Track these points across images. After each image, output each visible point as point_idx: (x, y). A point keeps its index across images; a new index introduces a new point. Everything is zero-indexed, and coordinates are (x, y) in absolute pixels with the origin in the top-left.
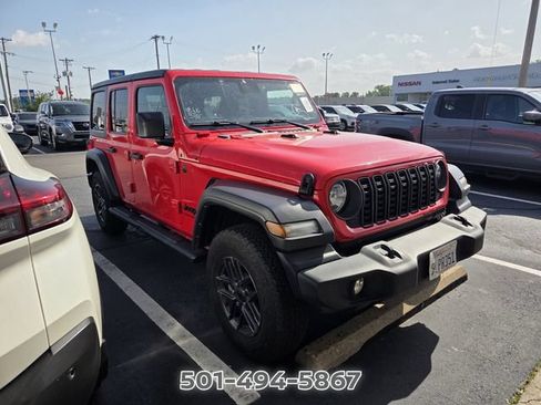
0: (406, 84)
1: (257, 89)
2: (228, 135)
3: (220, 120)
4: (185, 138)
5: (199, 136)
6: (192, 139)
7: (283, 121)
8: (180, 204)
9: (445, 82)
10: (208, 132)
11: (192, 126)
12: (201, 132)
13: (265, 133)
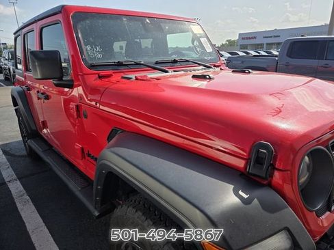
0: (247, 38)
1: (161, 29)
2: (133, 76)
3: (123, 59)
4: (83, 79)
5: (100, 77)
6: (93, 80)
7: (187, 61)
8: (82, 149)
9: (271, 37)
10: (110, 72)
11: (92, 67)
12: (102, 73)
13: (171, 73)
